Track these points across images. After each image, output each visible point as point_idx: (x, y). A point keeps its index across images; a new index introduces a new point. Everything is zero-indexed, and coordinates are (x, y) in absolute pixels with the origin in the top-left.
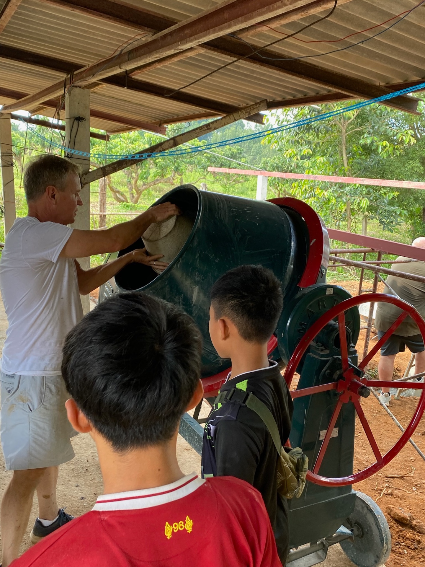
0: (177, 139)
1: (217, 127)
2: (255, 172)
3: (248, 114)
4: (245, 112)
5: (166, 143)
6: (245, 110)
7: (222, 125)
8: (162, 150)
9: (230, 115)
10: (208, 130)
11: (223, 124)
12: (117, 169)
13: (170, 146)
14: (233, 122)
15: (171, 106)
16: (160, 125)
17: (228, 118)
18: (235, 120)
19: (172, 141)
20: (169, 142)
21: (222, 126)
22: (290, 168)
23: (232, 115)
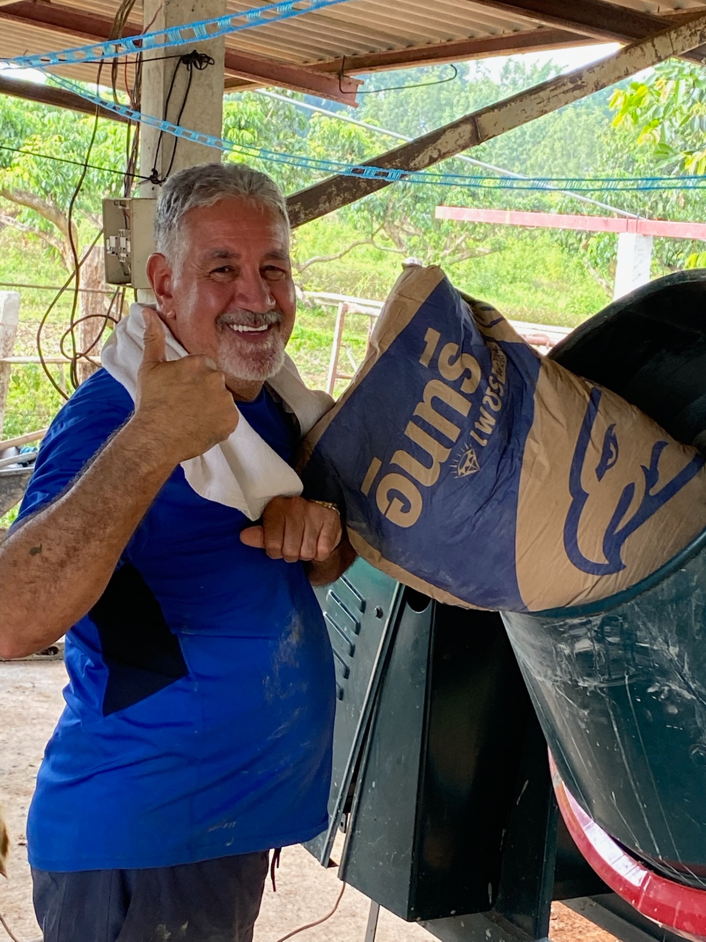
0: (483, 120)
1: (604, 81)
2: (606, 222)
3: (698, 38)
4: (688, 33)
5: (448, 134)
6: (689, 28)
7: (617, 74)
8: (435, 156)
9: (645, 42)
10: (577, 93)
11: (623, 73)
12: (302, 216)
13: (461, 142)
14: (653, 63)
15: (405, 15)
16: (341, 74)
17: (638, 51)
18: (660, 60)
19: (467, 128)
20: (459, 130)
21: (619, 78)
22: (660, 206)
23: (649, 44)
